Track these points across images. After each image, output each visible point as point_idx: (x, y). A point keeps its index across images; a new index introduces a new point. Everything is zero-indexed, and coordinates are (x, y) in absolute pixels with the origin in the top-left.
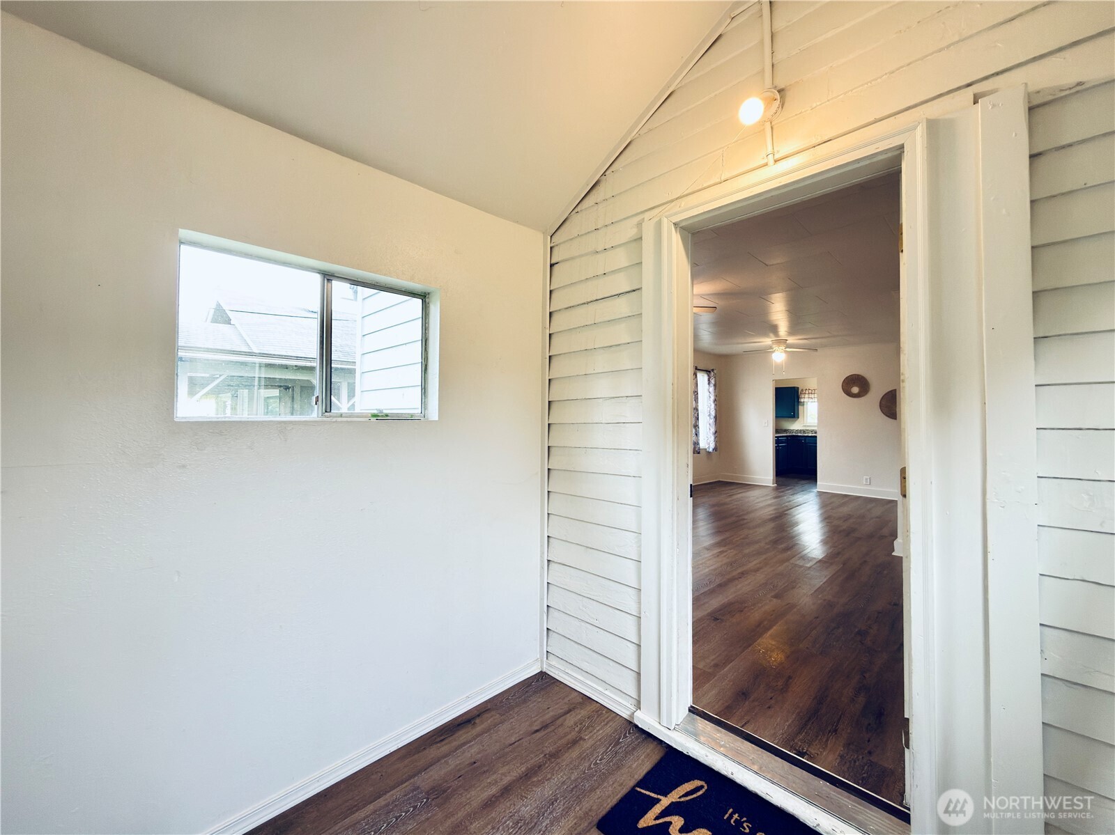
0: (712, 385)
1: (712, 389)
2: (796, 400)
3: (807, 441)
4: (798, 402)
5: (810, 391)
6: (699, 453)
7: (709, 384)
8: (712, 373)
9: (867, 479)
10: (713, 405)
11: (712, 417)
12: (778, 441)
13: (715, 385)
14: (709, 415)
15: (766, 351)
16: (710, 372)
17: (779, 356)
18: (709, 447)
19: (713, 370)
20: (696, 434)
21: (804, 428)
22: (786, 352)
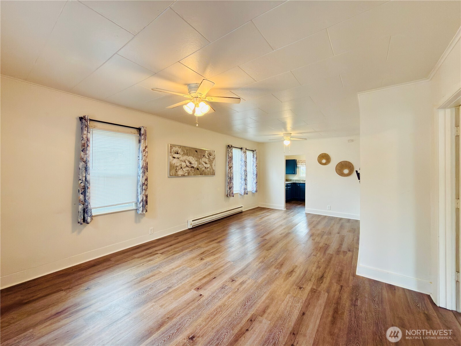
0: (255, 158)
1: (255, 160)
2: (295, 166)
3: (300, 185)
4: (296, 166)
5: (302, 162)
6: (247, 194)
7: (253, 157)
8: (255, 152)
9: (329, 207)
10: (255, 169)
11: (255, 175)
12: (287, 186)
13: (256, 158)
14: (253, 174)
15: (281, 140)
16: (254, 151)
17: (287, 143)
18: (253, 191)
19: (255, 150)
20: (246, 184)
21: (299, 179)
22: (291, 140)
